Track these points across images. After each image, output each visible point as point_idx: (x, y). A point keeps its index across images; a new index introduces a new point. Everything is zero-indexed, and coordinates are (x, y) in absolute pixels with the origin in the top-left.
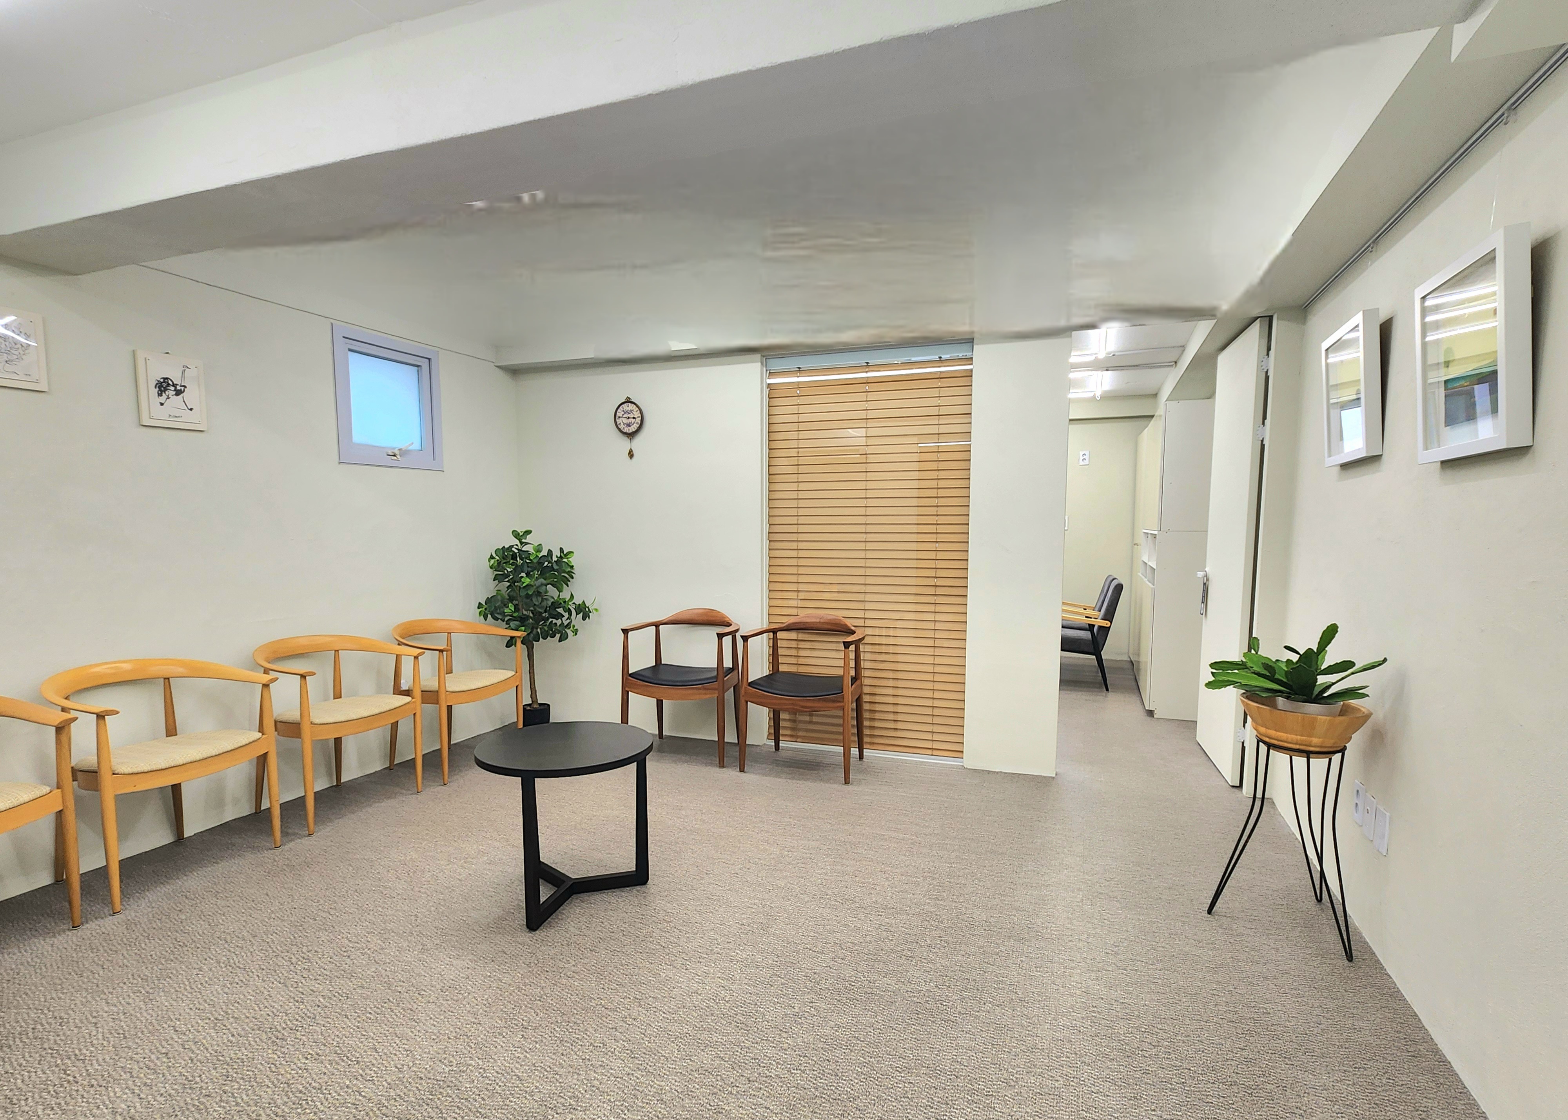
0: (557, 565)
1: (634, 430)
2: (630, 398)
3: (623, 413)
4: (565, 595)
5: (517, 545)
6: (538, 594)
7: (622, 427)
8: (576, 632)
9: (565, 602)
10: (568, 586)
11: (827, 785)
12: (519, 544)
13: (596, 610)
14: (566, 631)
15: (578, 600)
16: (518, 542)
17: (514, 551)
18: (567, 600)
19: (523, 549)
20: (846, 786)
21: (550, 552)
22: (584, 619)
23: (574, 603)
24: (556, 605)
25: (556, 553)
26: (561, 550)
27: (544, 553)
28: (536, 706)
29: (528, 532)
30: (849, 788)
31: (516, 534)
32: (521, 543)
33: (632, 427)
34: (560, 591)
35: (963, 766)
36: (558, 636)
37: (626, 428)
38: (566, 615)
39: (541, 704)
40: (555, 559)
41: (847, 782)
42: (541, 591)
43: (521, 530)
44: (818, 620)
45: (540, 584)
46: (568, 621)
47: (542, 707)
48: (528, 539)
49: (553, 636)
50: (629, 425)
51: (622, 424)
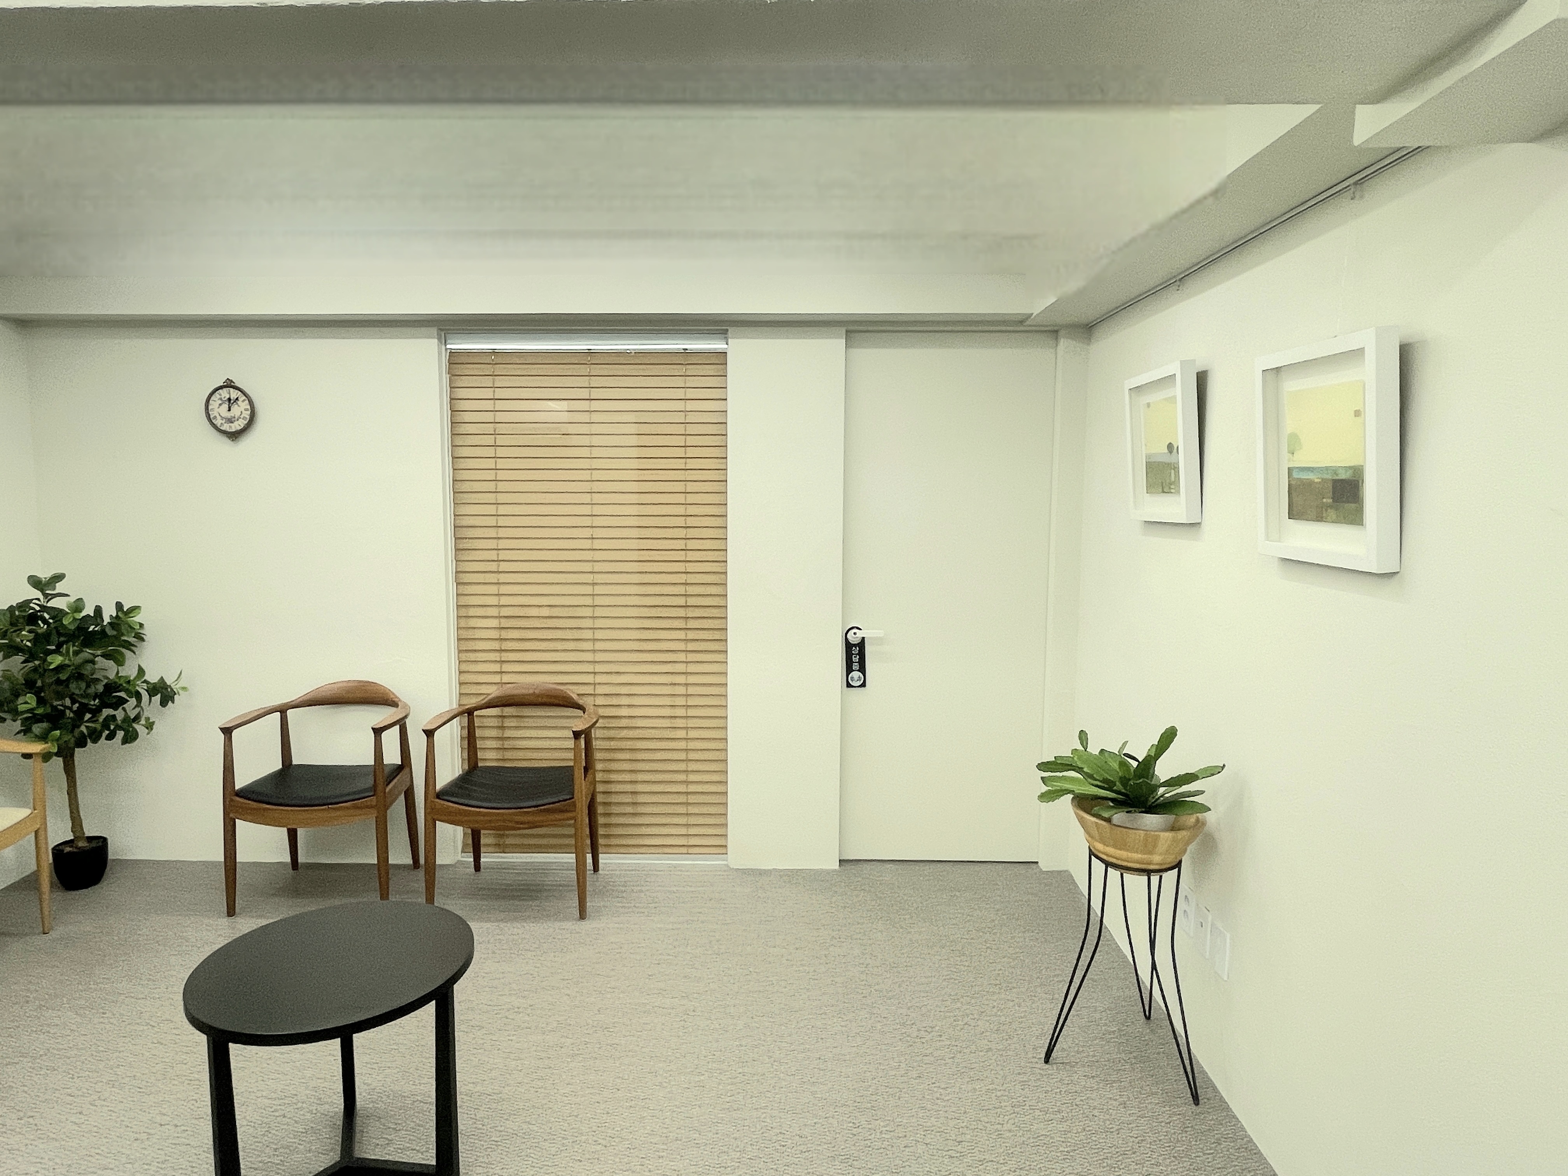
0: (113, 628)
1: (239, 428)
2: (232, 381)
3: (220, 402)
4: (129, 670)
5: (38, 599)
6: (79, 676)
7: (218, 422)
8: (150, 726)
9: (129, 682)
10: (134, 653)
11: (557, 924)
12: (41, 597)
13: (184, 689)
14: (133, 728)
15: (152, 677)
16: (38, 594)
17: (33, 609)
18: (132, 678)
19: (49, 605)
20: (583, 923)
21: (98, 610)
22: (163, 704)
23: (145, 682)
24: (112, 687)
25: (109, 612)
26: (119, 606)
27: (89, 610)
28: (81, 844)
29: (59, 578)
30: (585, 925)
31: (35, 582)
32: (46, 596)
33: (236, 423)
34: (120, 662)
35: (727, 866)
36: (120, 734)
37: (225, 425)
38: (133, 701)
39: (90, 839)
40: (107, 620)
41: (582, 915)
42: (85, 673)
43: (44, 575)
44: (531, 691)
45: (81, 661)
46: (138, 710)
47: (94, 844)
48: (60, 587)
49: (110, 737)
50: (230, 421)
51: (219, 417)
